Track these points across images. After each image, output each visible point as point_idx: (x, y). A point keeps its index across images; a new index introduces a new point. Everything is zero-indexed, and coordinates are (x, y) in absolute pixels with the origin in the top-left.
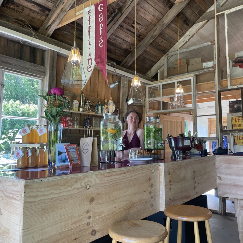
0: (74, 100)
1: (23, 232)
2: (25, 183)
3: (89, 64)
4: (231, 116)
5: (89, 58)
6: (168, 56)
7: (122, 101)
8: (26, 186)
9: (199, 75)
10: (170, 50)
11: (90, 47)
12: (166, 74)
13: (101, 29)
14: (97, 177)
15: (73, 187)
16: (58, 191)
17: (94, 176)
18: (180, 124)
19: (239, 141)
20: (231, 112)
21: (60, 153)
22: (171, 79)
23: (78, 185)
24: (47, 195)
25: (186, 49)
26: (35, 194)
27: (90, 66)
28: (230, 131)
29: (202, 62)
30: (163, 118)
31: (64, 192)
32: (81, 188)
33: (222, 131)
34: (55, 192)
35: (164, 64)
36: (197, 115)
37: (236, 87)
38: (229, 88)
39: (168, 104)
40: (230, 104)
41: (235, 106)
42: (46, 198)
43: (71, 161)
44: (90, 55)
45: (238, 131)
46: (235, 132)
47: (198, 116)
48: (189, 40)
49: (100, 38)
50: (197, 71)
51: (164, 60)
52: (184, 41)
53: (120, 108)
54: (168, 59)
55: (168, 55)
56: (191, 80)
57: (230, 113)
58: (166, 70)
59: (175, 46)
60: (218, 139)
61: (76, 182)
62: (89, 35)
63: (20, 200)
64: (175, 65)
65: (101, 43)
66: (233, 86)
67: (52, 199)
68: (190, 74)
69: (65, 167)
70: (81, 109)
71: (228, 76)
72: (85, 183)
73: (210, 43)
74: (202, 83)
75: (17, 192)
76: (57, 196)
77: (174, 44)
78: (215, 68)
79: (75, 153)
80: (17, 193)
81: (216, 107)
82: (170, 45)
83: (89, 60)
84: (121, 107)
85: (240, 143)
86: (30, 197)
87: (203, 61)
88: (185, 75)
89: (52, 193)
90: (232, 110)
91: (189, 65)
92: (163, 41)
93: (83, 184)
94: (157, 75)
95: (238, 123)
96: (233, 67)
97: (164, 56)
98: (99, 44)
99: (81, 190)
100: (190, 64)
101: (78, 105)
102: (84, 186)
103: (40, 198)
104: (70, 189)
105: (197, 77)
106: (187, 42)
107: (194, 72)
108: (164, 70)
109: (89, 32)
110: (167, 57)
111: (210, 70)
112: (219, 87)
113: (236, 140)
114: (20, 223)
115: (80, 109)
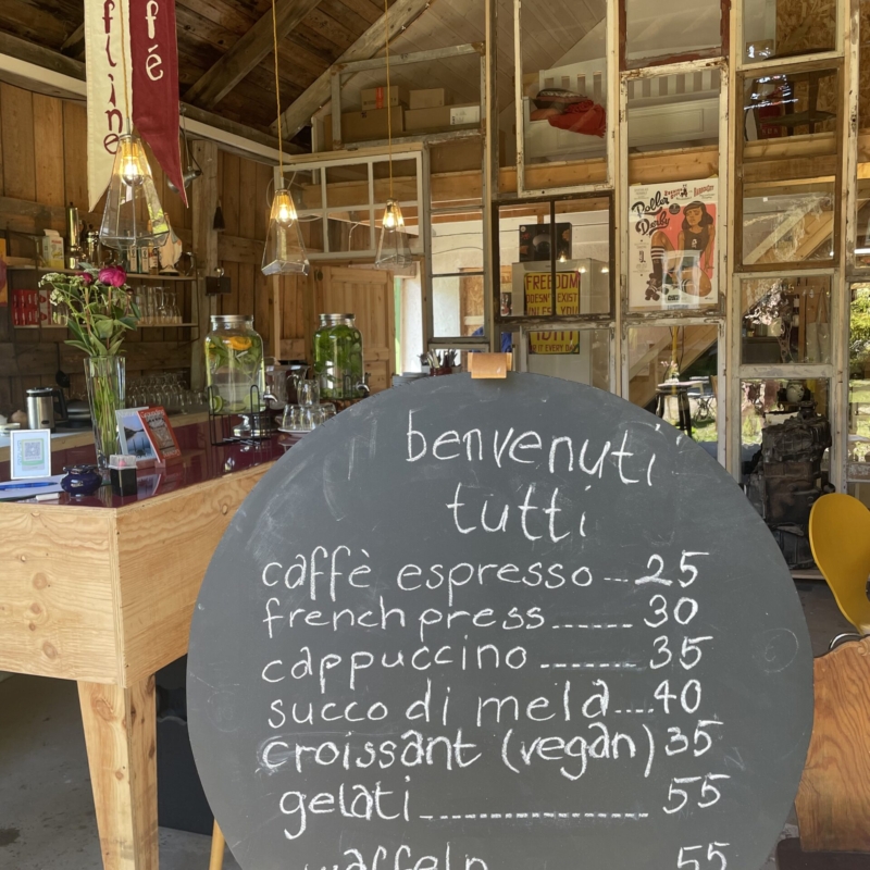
0: (47, 232)
1: (124, 612)
2: (118, 514)
3: (111, 129)
4: (522, 270)
5: (111, 107)
6: (343, 71)
7: (201, 224)
8: (119, 521)
9: (440, 146)
10: (350, 51)
11: (112, 70)
12: (337, 134)
13: (151, 19)
14: (240, 486)
15: (199, 514)
16: (174, 525)
17: (235, 485)
18: (379, 292)
19: (542, 342)
20: (524, 257)
21: (129, 434)
22: (354, 153)
23: (206, 508)
24: (155, 535)
25: (399, 57)
26: (134, 535)
27: (113, 137)
28: (519, 319)
29: (446, 104)
30: (332, 276)
31: (183, 525)
32: (212, 514)
33: (498, 319)
34: (168, 526)
35: (330, 98)
36: (434, 273)
37: (537, 194)
38: (521, 194)
39: (343, 225)
40: (521, 233)
41: (535, 242)
42: (154, 540)
43: (160, 450)
44: (113, 100)
45: (538, 321)
46: (533, 324)
47: (436, 276)
48: (408, 25)
49: (150, 50)
50: (434, 136)
51: (329, 82)
52: (392, 27)
53: (195, 246)
54: (343, 81)
55: (341, 67)
56: (415, 160)
57: (521, 261)
58: (337, 118)
59: (364, 41)
60: (489, 343)
61: (203, 501)
62: (108, 30)
63: (107, 550)
64: (365, 103)
65: (155, 65)
66: (532, 192)
67: (164, 542)
68: (413, 141)
69: (144, 466)
70: (72, 260)
71: (518, 160)
72: (219, 502)
73: (470, 49)
74: (448, 174)
75: (95, 534)
76: (172, 534)
77: (363, 32)
78: (485, 130)
79: (164, 429)
80: (97, 537)
81: (485, 250)
82: (349, 36)
83: (110, 114)
84: (199, 243)
85: (544, 348)
86: (128, 541)
87: (451, 101)
88: (398, 143)
89: (163, 530)
90: (525, 252)
91: (408, 109)
92: (326, 22)
93: (216, 504)
94: (307, 130)
95: (539, 291)
96: (531, 120)
97: (329, 70)
98: (148, 69)
99: (213, 517)
100: (411, 107)
101: (62, 246)
102: (219, 508)
103: (144, 543)
104: (193, 517)
105: (432, 151)
106: (400, 32)
107: (424, 137)
108: (329, 116)
109: (107, 19)
110: (341, 76)
111: (471, 134)
112: (493, 191)
113: (534, 342)
114: (113, 595)
115: (69, 261)
